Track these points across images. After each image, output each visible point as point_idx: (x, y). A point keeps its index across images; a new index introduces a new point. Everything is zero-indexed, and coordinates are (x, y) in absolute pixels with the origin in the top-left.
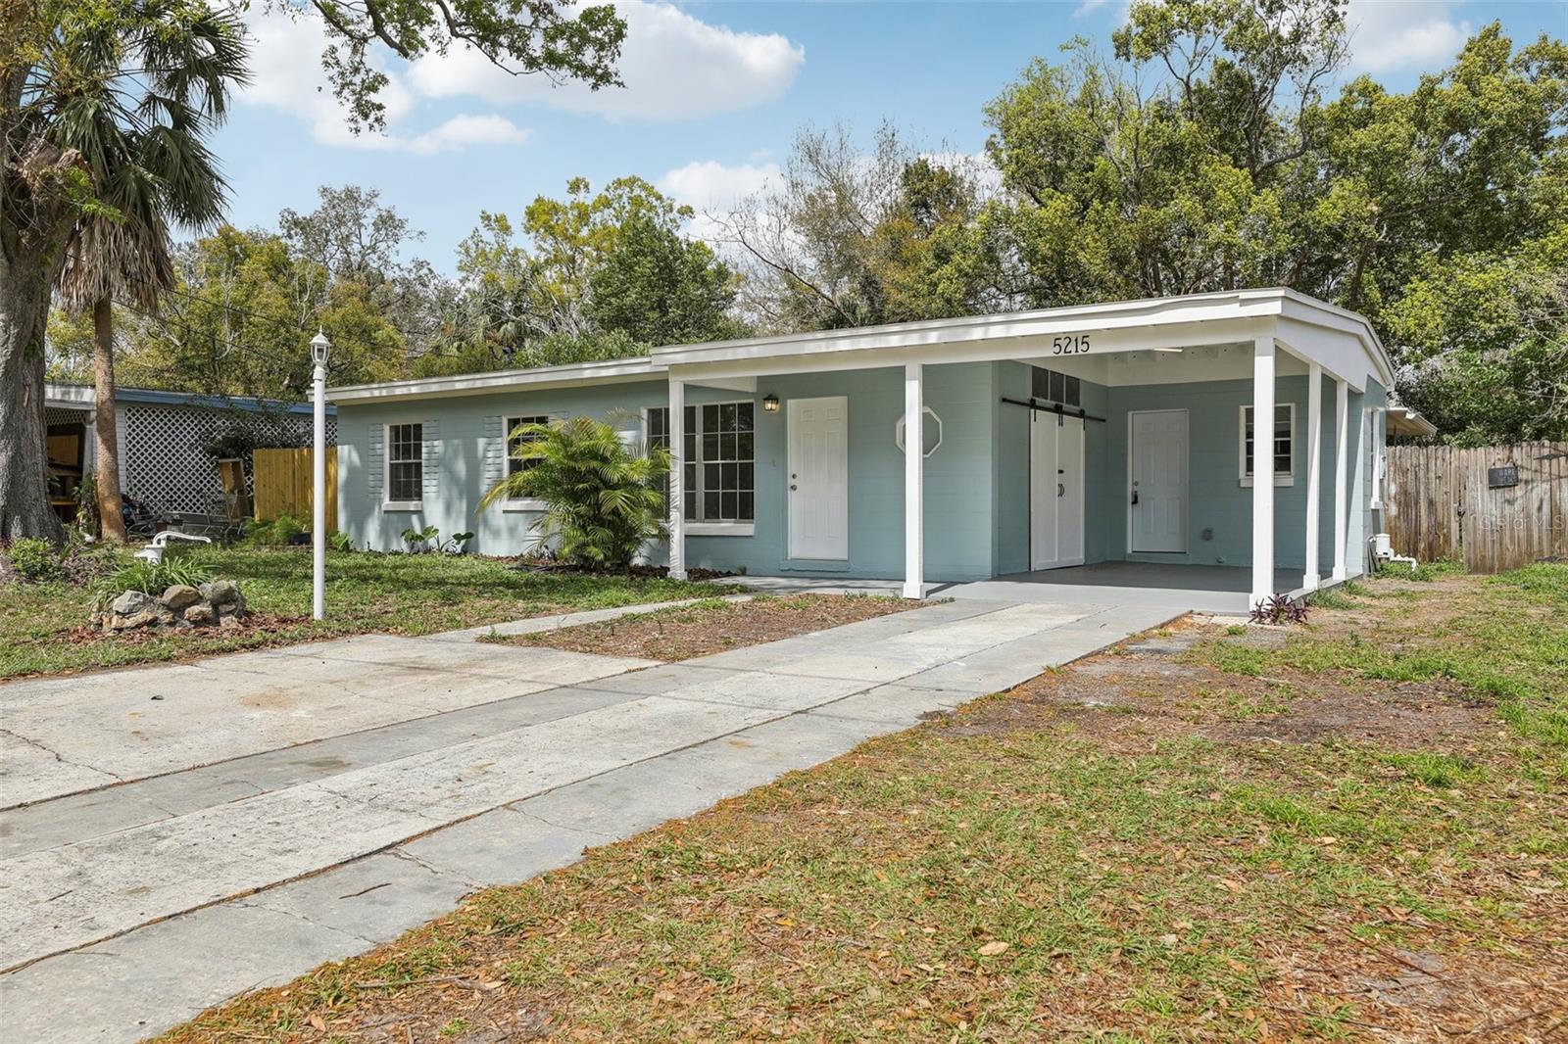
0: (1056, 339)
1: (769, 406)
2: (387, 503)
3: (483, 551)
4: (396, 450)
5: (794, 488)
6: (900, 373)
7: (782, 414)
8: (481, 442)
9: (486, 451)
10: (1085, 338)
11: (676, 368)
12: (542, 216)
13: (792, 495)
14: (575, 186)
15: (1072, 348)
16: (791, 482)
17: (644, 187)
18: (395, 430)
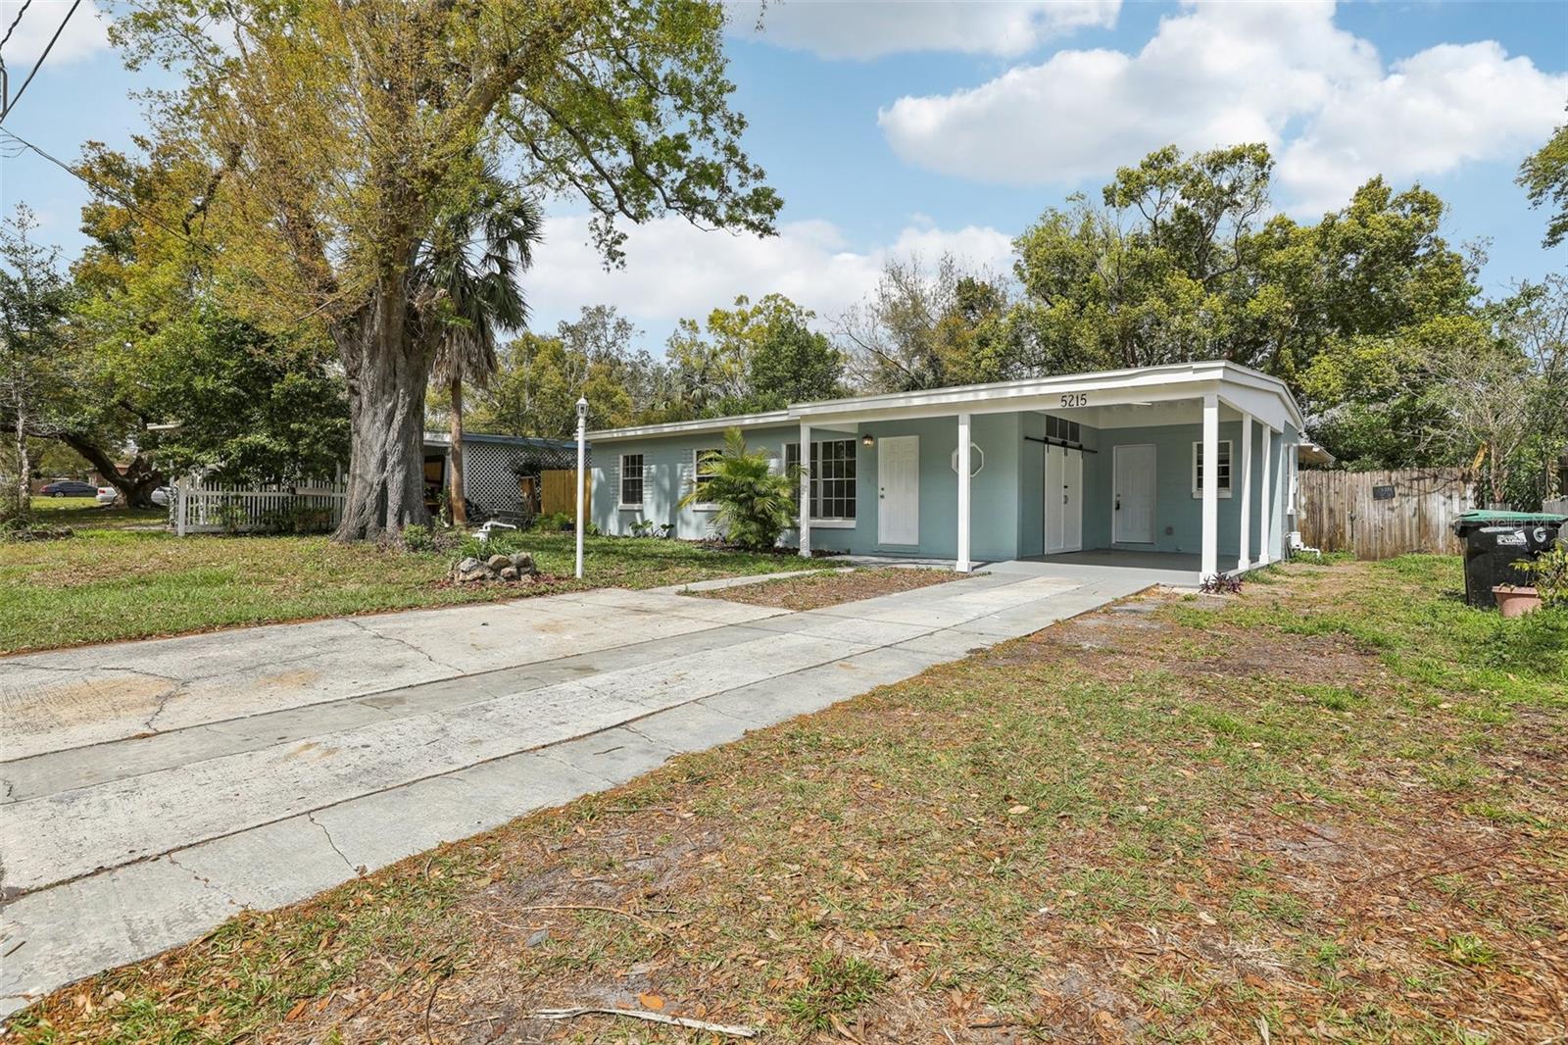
0: (1063, 397)
1: (866, 442)
2: (621, 503)
3: (679, 536)
4: (626, 471)
5: (882, 497)
6: (955, 420)
7: (875, 447)
8: (679, 466)
9: (682, 471)
10: (1083, 395)
11: (805, 417)
12: (718, 321)
13: (881, 501)
14: (740, 300)
15: (1074, 402)
16: (880, 492)
17: (783, 299)
18: (626, 458)
